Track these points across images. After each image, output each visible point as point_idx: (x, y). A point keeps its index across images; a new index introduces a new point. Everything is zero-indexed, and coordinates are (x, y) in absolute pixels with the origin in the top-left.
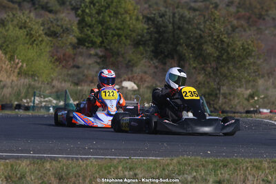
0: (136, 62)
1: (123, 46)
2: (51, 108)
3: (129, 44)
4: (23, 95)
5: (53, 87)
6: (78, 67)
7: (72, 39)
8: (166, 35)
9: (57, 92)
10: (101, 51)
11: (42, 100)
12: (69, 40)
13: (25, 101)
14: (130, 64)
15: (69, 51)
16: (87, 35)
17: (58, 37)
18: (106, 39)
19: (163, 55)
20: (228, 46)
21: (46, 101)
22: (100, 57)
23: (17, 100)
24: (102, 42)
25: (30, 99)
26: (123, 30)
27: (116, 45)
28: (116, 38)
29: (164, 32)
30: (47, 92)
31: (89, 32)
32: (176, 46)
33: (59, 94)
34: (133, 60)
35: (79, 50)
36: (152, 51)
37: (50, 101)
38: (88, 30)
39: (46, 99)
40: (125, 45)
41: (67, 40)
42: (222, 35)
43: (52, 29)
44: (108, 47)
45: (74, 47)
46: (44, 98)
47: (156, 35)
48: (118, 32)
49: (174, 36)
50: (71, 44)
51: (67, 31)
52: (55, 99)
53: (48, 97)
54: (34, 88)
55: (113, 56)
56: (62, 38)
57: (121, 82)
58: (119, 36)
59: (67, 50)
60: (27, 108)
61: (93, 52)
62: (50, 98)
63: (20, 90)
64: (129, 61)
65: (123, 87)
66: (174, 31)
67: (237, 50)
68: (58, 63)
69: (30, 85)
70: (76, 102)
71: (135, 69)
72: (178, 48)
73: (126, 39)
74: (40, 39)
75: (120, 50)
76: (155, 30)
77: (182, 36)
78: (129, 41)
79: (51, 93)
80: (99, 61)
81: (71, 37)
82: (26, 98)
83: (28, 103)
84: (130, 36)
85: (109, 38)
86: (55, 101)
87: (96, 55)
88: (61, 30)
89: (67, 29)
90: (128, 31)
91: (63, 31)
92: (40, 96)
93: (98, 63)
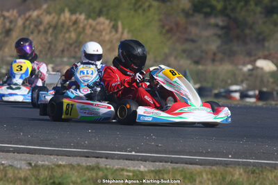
6: (193, 41)
10: (223, 21)
14: (261, 37)
15: (181, 19)
57: (255, 61)
61: (213, 21)
64: (260, 34)
65: (257, 68)
68: (169, 35)
80: (220, 32)
87: (217, 25)
93: (219, 36)
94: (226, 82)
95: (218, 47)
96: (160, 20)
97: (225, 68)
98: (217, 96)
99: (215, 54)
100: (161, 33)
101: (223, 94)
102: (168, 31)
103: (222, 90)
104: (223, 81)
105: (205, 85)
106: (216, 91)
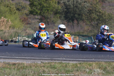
0: (56, 22)
1: (50, 14)
3: (52, 14)
4: (13, 36)
5: (26, 33)
7: (26, 11)
8: (70, 10)
9: (28, 35)
11: (22, 38)
12: (25, 12)
13: (14, 39)
16: (34, 9)
17: (20, 11)
18: (42, 11)
19: (69, 18)
20: (102, 14)
21: (23, 39)
22: (40, 20)
23: (11, 38)
24: (41, 13)
26: (50, 8)
27: (47, 14)
28: (47, 11)
29: (69, 8)
31: (35, 8)
32: (75, 14)
33: (29, 35)
34: (54, 20)
35: (29, 16)
36: (64, 17)
37: (25, 39)
38: (34, 7)
39: (23, 38)
40: (51, 14)
41: (24, 12)
42: (100, 9)
43: (17, 7)
44: (43, 15)
45: (27, 15)
46: (22, 37)
47: (66, 10)
48: (47, 8)
49: (73, 10)
50: (26, 14)
51: (24, 8)
52: (27, 38)
53: (24, 37)
54: (18, 33)
55: (45, 19)
56: (21, 11)
58: (48, 10)
59: (24, 16)
60: (16, 42)
62: (25, 37)
63: (12, 34)
66: (74, 8)
67: (107, 16)
69: (16, 32)
71: (55, 24)
72: (75, 15)
73: (51, 11)
74: (14, 12)
75: (48, 16)
76: (65, 7)
77: (77, 10)
78: (52, 13)
79: (25, 35)
81: (25, 10)
83: (16, 40)
84: (53, 10)
85: (44, 11)
88: (21, 8)
89: (24, 7)
90: (52, 8)
91: (22, 8)
92: (20, 37)
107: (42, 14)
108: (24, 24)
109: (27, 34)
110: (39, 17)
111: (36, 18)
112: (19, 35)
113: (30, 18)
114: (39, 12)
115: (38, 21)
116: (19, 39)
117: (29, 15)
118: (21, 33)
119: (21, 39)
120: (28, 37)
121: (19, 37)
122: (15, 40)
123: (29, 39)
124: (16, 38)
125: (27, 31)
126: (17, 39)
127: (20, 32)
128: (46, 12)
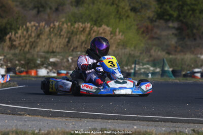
1: (198, 19)
2: (150, 75)
4: (124, 63)
5: (151, 56)
7: (150, 13)
9: (154, 61)
11: (141, 67)
12: (147, 15)
13: (126, 68)
17: (137, 12)
18: (183, 13)
21: (145, 68)
25: (131, 66)
26: (197, 6)
27: (192, 19)
28: (191, 12)
30: (145, 60)
31: (168, 7)
33: (156, 62)
35: (157, 24)
37: (148, 69)
38: (166, 5)
39: (145, 66)
40: (200, 19)
41: (145, 15)
44: (184, 21)
45: (152, 21)
46: (143, 65)
50: (149, 18)
52: (152, 66)
53: (146, 64)
54: (134, 57)
55: (188, 28)
56: (140, 13)
58: (194, 11)
59: (146, 23)
60: (129, 75)
61: (171, 25)
62: (148, 66)
63: (121, 58)
68: (144, 35)
69: (130, 54)
70: (171, 70)
73: (200, 13)
74: (126, 14)
75: (195, 23)
79: (148, 61)
81: (148, 12)
82: (127, 65)
83: (129, 70)
86: (152, 69)
87: (174, 28)
88: (140, 6)
89: (146, 5)
91: (142, 6)
92: (139, 64)
93: (176, 35)
94: (191, 66)
95: (176, 43)
96: (137, 25)
97: (188, 57)
98: (185, 76)
99: (176, 47)
100: (138, 34)
101: (189, 74)
102: (143, 32)
103: (188, 72)
104: (188, 65)
105: (176, 68)
106: (184, 73)
107: (181, 18)
108: (146, 38)
109: (152, 58)
110: (176, 25)
111: (169, 28)
112: (136, 61)
113: (158, 27)
114: (175, 14)
115: (173, 34)
116: (135, 70)
117: (155, 21)
118: (139, 56)
119: (140, 69)
120: (154, 65)
121: (137, 66)
122: (127, 71)
123: (156, 69)
124: (129, 67)
125: (152, 52)
126: (132, 68)
127: (138, 54)
128: (191, 15)
